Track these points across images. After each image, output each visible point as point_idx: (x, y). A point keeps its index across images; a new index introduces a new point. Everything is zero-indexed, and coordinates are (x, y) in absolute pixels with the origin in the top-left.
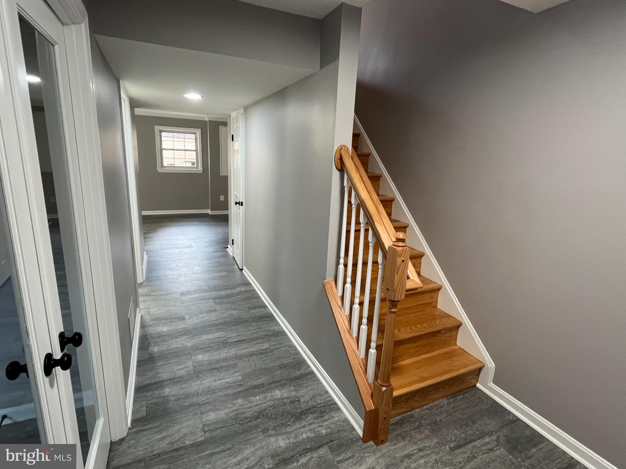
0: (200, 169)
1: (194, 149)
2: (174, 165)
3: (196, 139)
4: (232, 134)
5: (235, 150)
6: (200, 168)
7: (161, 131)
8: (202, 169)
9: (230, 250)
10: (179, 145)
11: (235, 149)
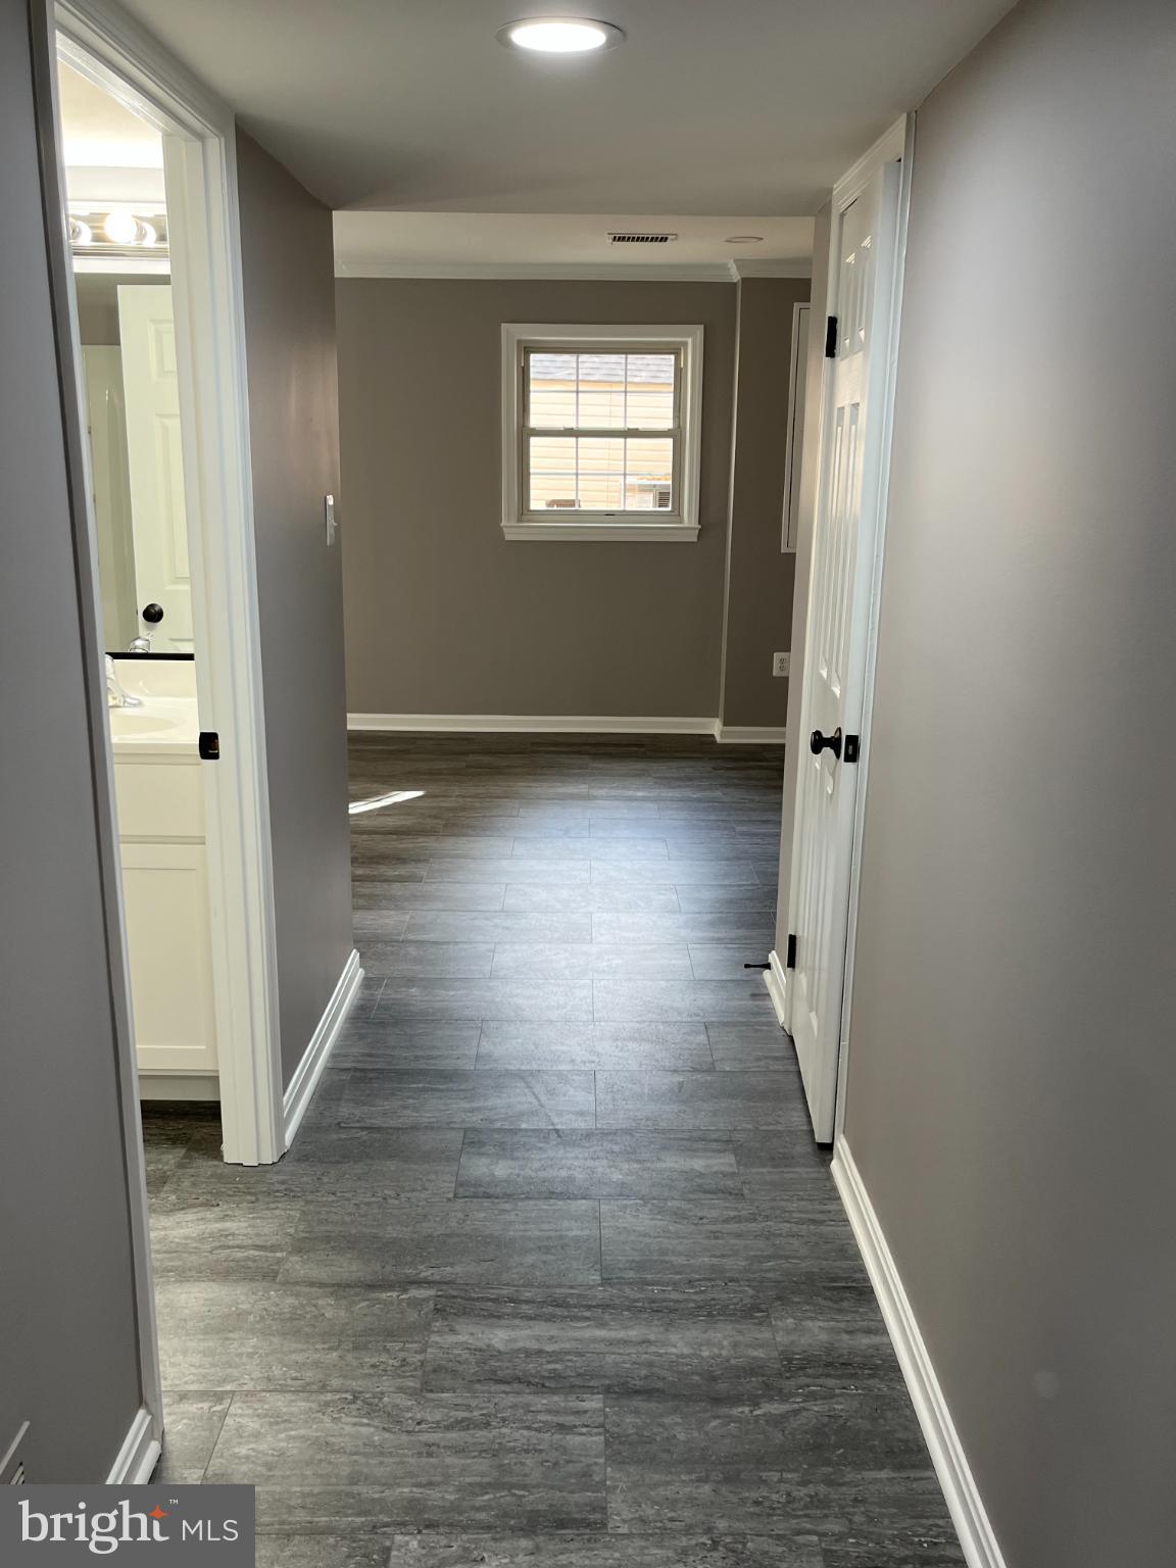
0: (686, 524)
1: (668, 424)
2: (572, 503)
3: (679, 373)
4: (829, 313)
5: (842, 409)
6: (690, 518)
7: (528, 349)
8: (695, 524)
9: (775, 982)
10: (599, 411)
11: (839, 405)
